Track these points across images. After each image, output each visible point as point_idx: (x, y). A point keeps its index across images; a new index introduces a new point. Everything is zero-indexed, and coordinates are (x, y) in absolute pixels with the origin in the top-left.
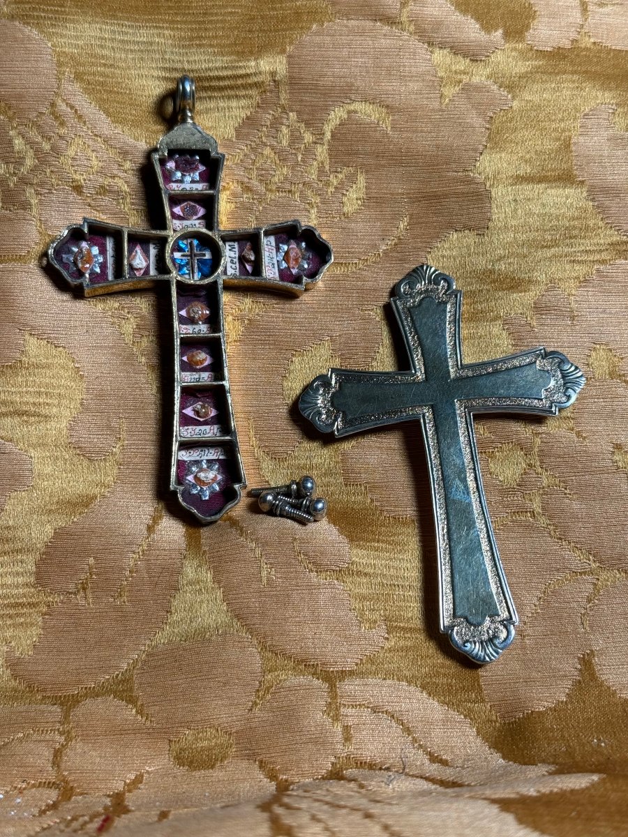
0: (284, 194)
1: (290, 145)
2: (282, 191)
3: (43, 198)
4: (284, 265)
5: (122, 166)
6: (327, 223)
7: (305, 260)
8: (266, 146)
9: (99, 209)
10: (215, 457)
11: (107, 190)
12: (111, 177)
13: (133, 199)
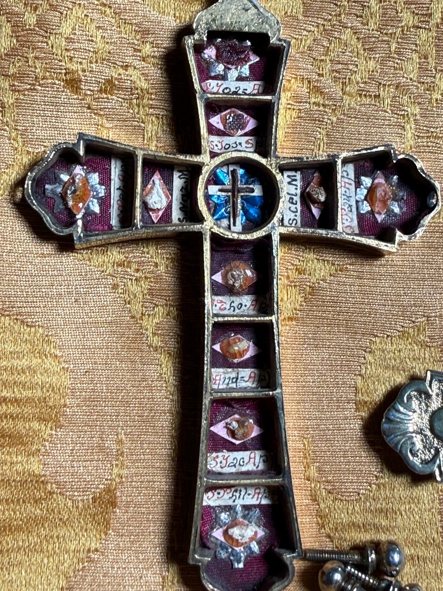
0: (368, 101)
1: (379, 30)
2: (365, 95)
3: (22, 97)
4: (366, 208)
5: (140, 51)
6: (428, 146)
7: (396, 201)
8: (346, 27)
9: (102, 113)
10: (255, 502)
11: (115, 85)
12: (122, 66)
13: (151, 99)
